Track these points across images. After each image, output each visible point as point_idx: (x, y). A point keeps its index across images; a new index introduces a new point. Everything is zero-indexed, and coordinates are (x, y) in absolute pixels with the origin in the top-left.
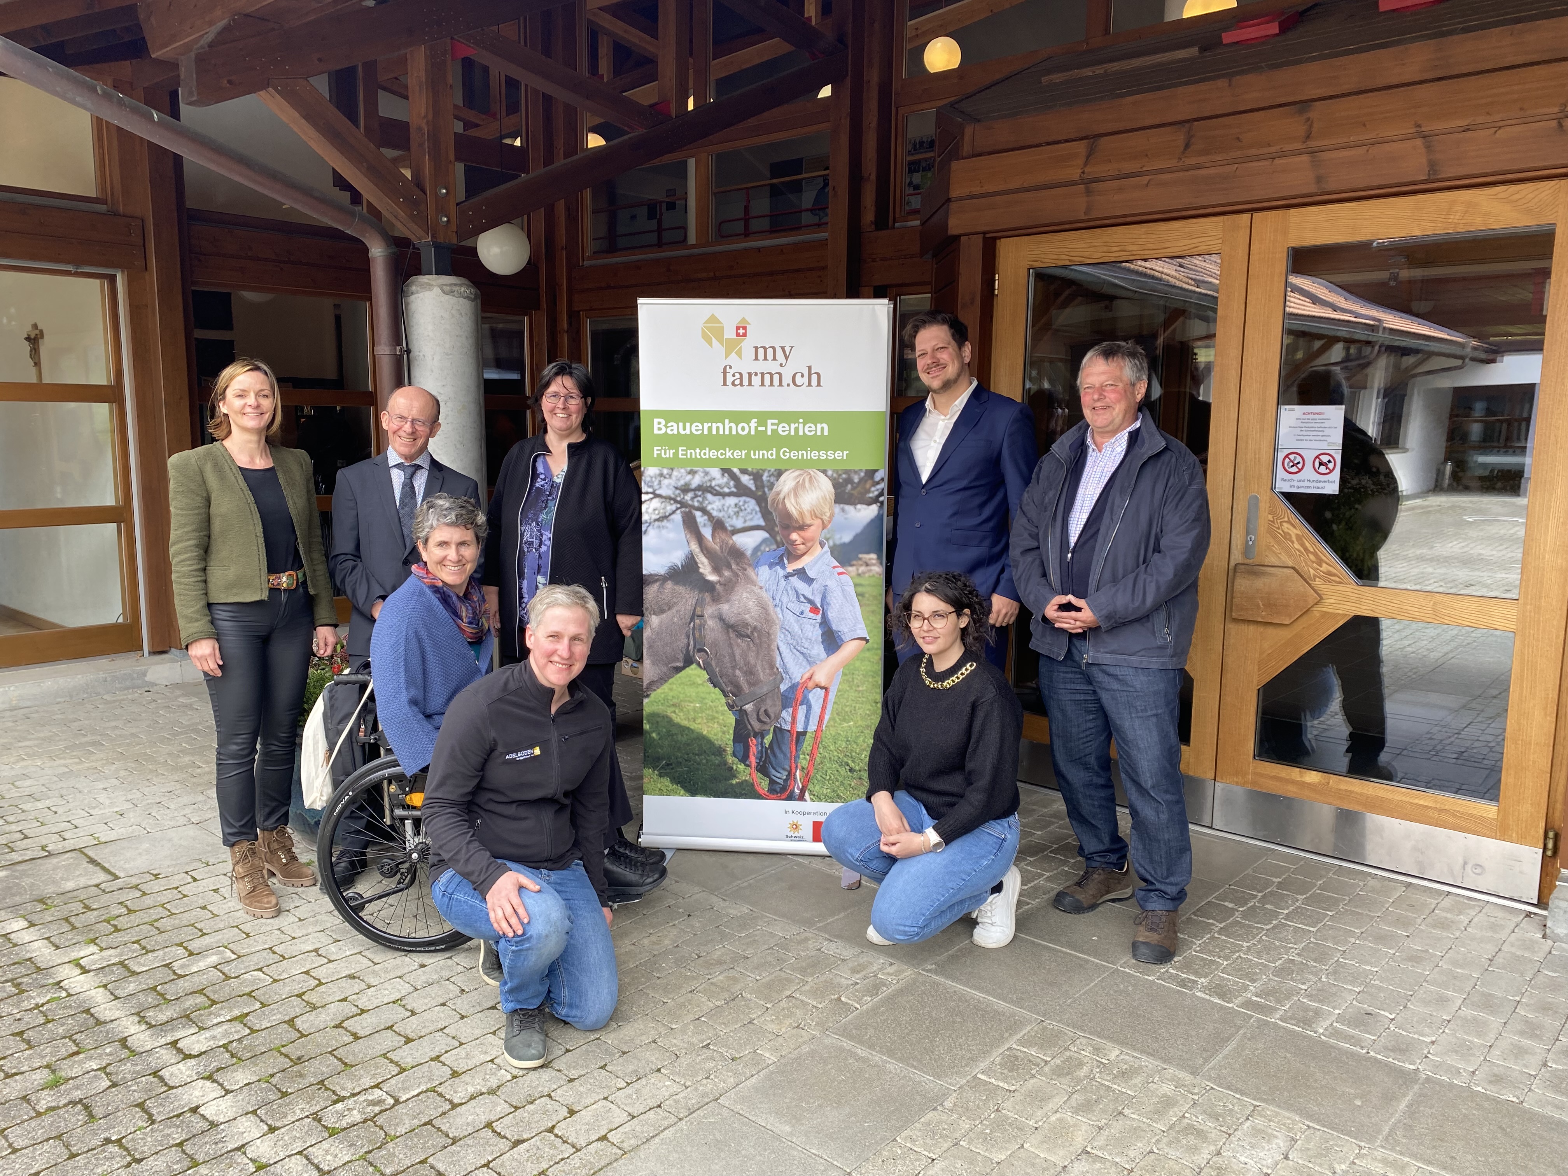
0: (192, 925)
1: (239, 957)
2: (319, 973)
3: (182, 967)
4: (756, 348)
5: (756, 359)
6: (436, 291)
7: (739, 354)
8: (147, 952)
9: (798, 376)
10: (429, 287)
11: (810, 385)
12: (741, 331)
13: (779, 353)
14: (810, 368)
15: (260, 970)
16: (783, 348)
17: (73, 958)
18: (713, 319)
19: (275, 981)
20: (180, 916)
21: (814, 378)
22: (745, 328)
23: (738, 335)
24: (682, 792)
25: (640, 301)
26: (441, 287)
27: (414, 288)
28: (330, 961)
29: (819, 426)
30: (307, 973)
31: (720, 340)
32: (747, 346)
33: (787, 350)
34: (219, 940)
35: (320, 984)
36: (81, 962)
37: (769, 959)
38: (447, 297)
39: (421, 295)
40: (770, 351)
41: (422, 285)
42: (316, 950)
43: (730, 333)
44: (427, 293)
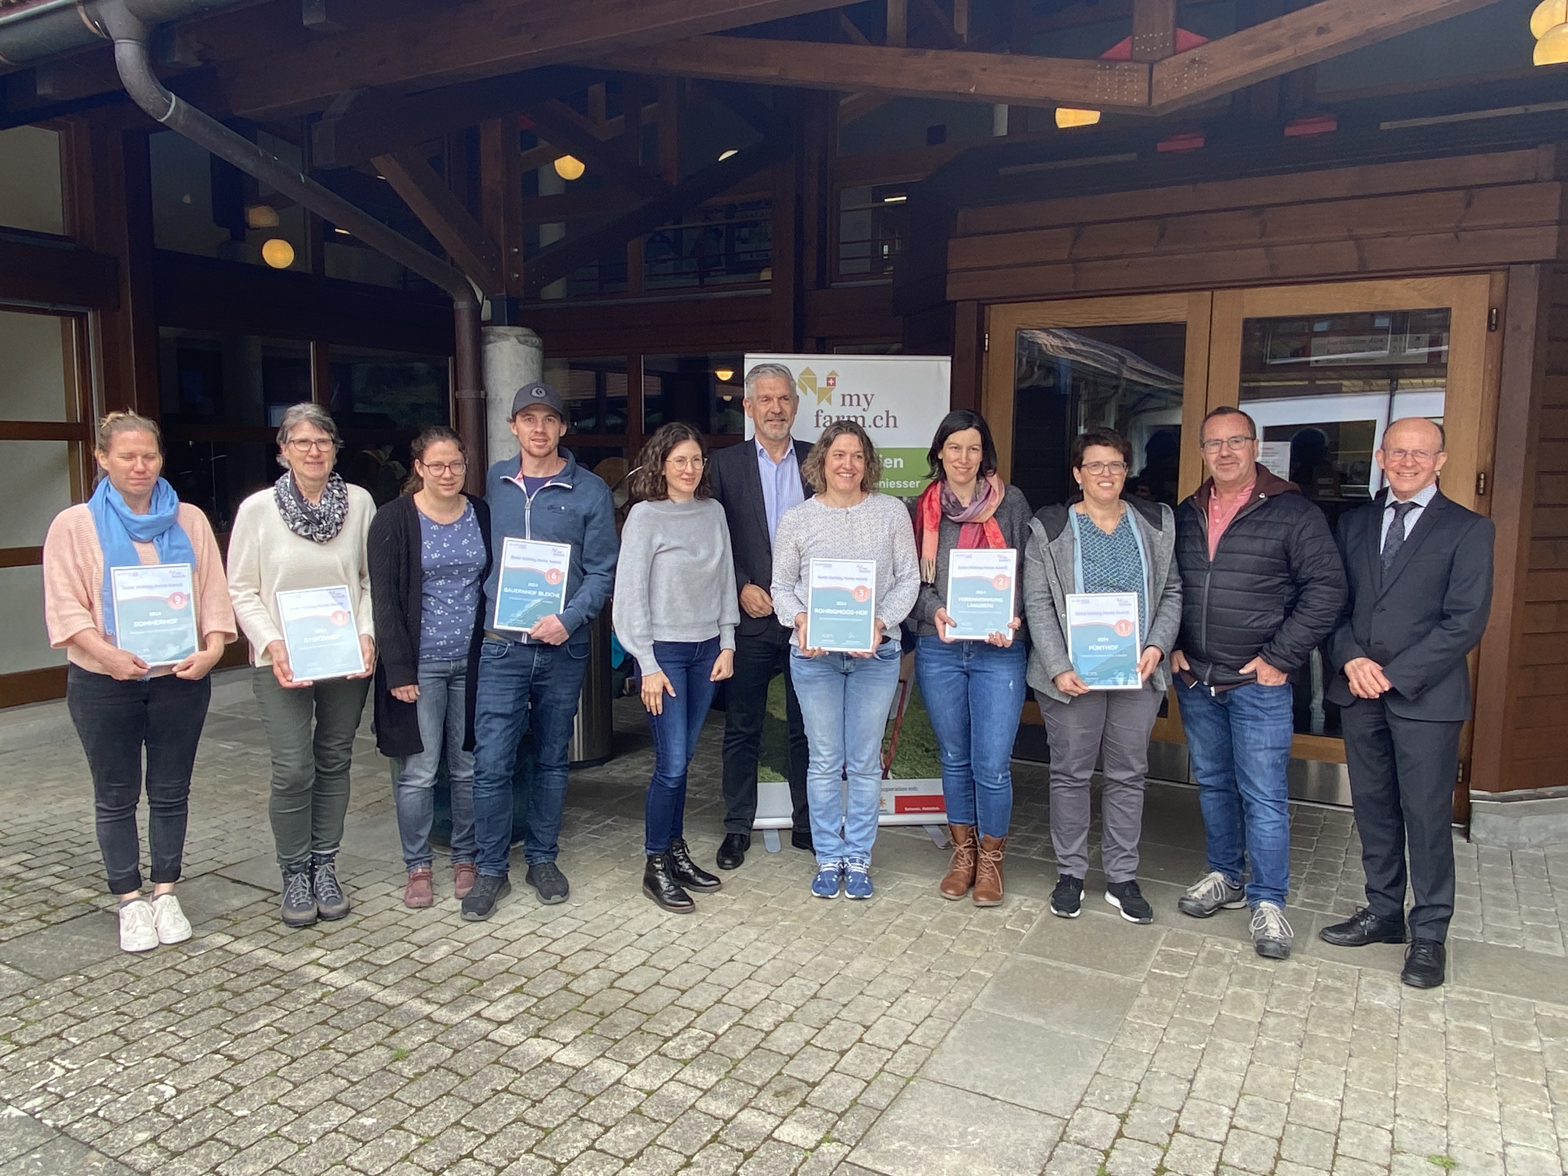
0: (396, 924)
1: (467, 945)
3: (423, 957)
4: (844, 396)
5: (844, 404)
6: (513, 340)
7: (829, 400)
8: (376, 949)
9: (878, 419)
10: (505, 337)
11: (888, 426)
12: (831, 382)
13: (862, 398)
14: (887, 412)
15: (497, 952)
16: (866, 396)
17: (309, 960)
18: (808, 371)
21: (891, 420)
22: (834, 379)
23: (828, 384)
25: (747, 356)
26: (517, 337)
27: (492, 338)
28: (555, 940)
29: (896, 461)
31: (814, 390)
32: (836, 394)
33: (869, 397)
34: (435, 934)
36: (320, 961)
38: (522, 346)
39: (498, 344)
40: (855, 398)
41: (499, 335)
42: (533, 933)
43: (822, 383)
44: (504, 343)
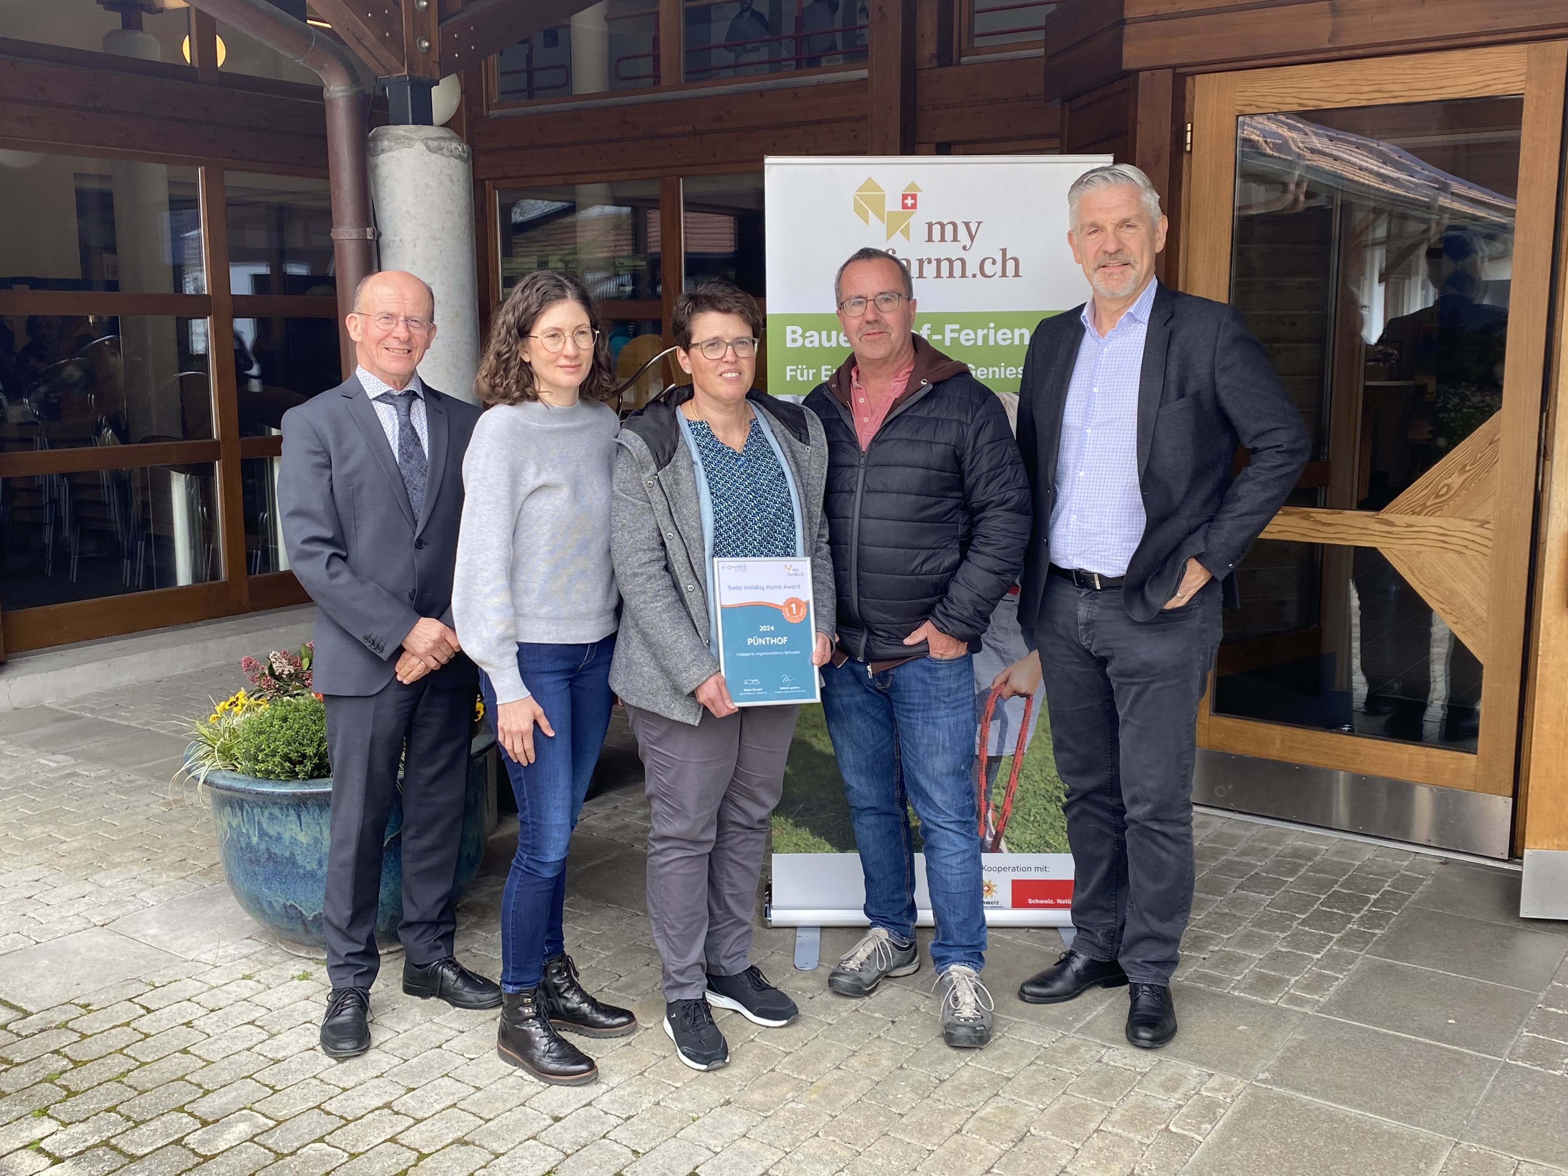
0: (182, 1078)
1: (279, 1123)
2: (413, 1137)
3: (202, 1142)
4: (930, 225)
5: (930, 239)
6: (419, 147)
7: (906, 233)
8: (137, 1124)
9: (988, 263)
10: (408, 141)
11: (1004, 275)
12: (909, 202)
13: (962, 229)
14: (1004, 251)
15: (321, 1140)
16: (967, 225)
17: (27, 1141)
18: (870, 184)
19: (352, 1156)
20: (156, 1066)
21: (1011, 264)
22: (914, 197)
23: (905, 206)
24: (828, 847)
25: (769, 160)
26: (425, 140)
27: (386, 143)
28: (418, 1121)
29: (1017, 332)
30: (392, 1140)
31: (880, 216)
32: (917, 221)
33: (973, 227)
34: (235, 1100)
35: (422, 1157)
36: (42, 1145)
37: (1041, 1078)
38: (434, 156)
39: (396, 153)
40: (949, 229)
41: (397, 139)
42: (388, 1105)
43: (893, 204)
44: (405, 151)
